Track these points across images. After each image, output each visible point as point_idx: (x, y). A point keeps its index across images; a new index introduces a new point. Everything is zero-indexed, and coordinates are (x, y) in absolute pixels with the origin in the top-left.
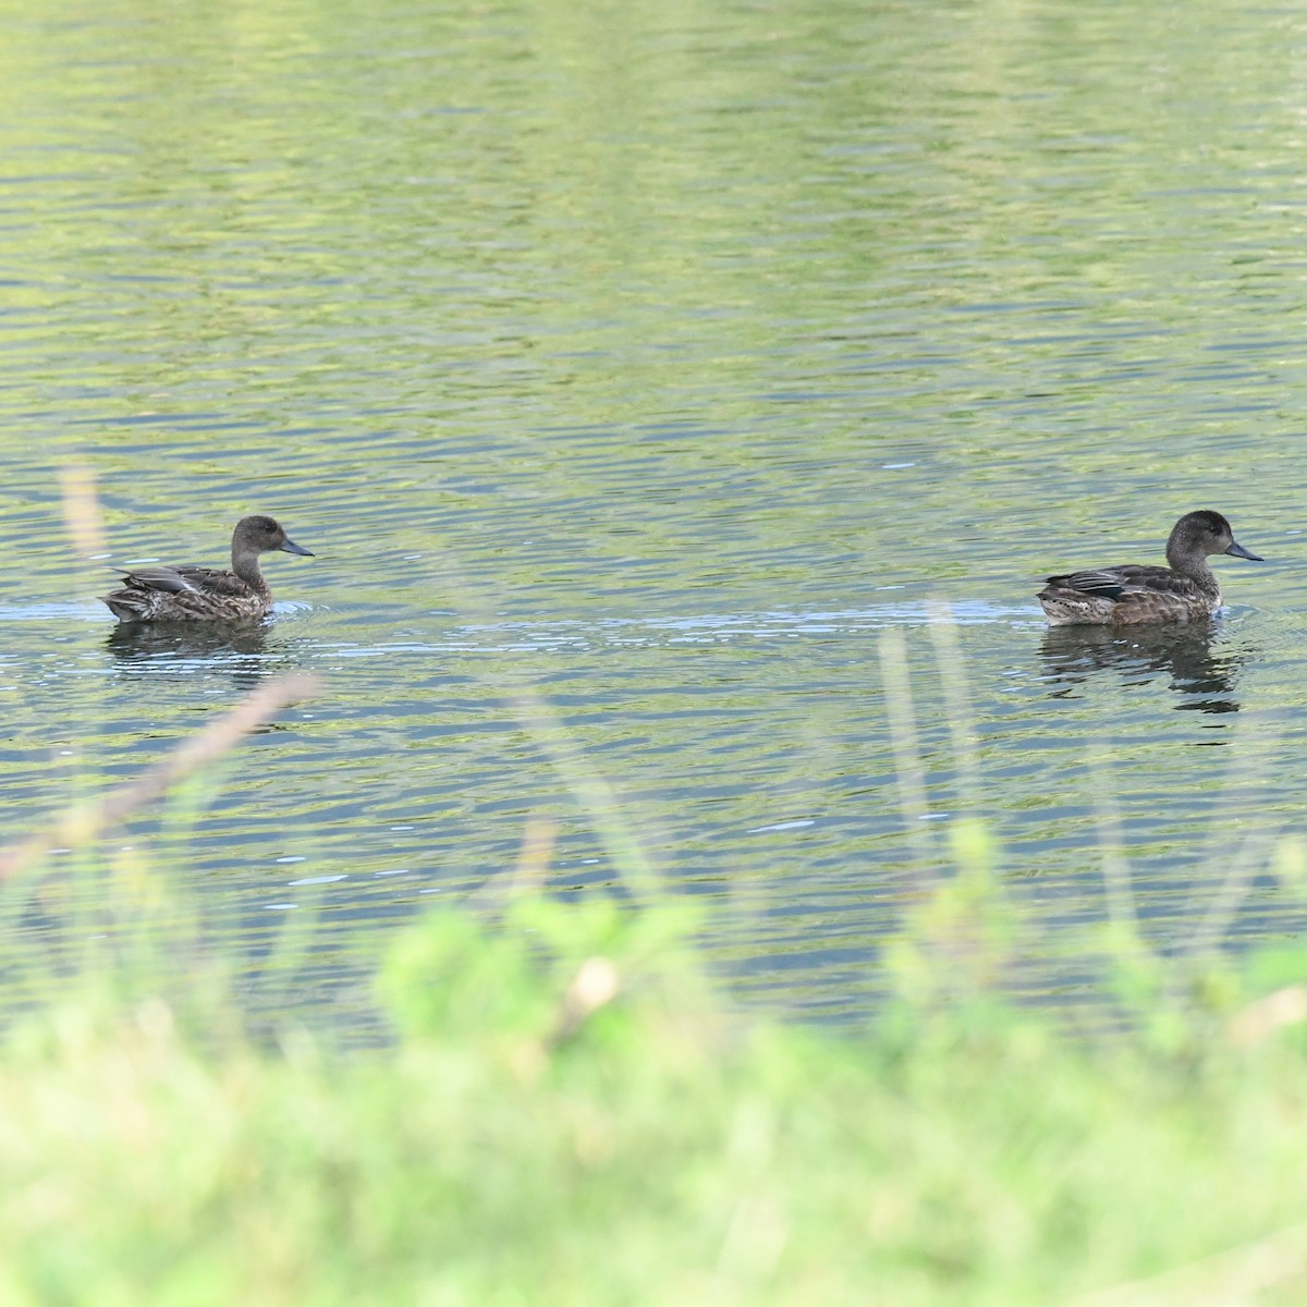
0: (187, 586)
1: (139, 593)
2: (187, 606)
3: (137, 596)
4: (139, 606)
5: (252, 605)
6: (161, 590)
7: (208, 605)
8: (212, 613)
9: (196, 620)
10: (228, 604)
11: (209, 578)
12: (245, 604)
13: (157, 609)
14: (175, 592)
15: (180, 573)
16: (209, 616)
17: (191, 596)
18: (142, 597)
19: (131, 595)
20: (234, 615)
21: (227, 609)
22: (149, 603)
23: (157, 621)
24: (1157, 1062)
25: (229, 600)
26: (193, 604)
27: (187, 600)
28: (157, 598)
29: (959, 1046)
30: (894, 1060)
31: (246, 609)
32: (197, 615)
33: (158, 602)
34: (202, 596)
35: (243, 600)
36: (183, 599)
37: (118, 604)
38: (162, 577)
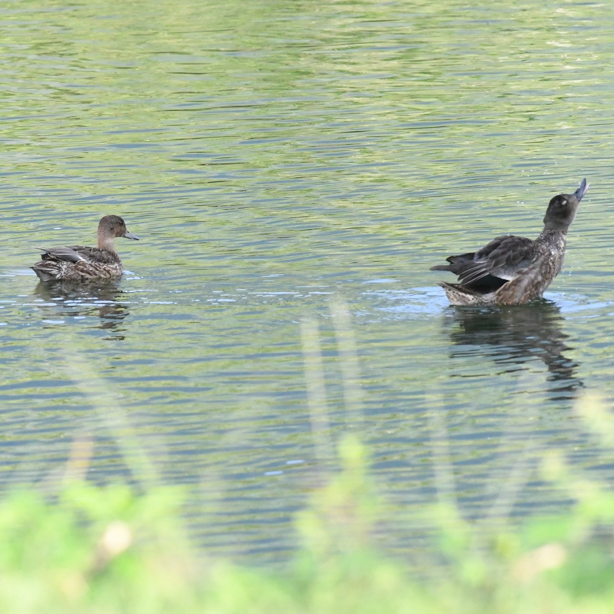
0: (80, 258)
1: (54, 263)
2: (82, 271)
3: (53, 265)
4: (54, 272)
5: (116, 269)
6: (65, 260)
7: (93, 269)
8: (96, 275)
9: (87, 279)
10: (104, 269)
11: (92, 253)
12: (112, 269)
13: (65, 273)
14: (74, 262)
15: (75, 250)
16: (94, 277)
17: (84, 264)
18: (55, 266)
20: (108, 276)
21: (105, 272)
22: (59, 269)
23: (65, 280)
25: (105, 266)
26: (85, 269)
27: (82, 267)
28: (64, 266)
31: (113, 271)
32: (88, 276)
33: (66, 269)
34: (90, 265)
35: (111, 266)
36: (79, 266)
37: (42, 271)
38: (65, 253)
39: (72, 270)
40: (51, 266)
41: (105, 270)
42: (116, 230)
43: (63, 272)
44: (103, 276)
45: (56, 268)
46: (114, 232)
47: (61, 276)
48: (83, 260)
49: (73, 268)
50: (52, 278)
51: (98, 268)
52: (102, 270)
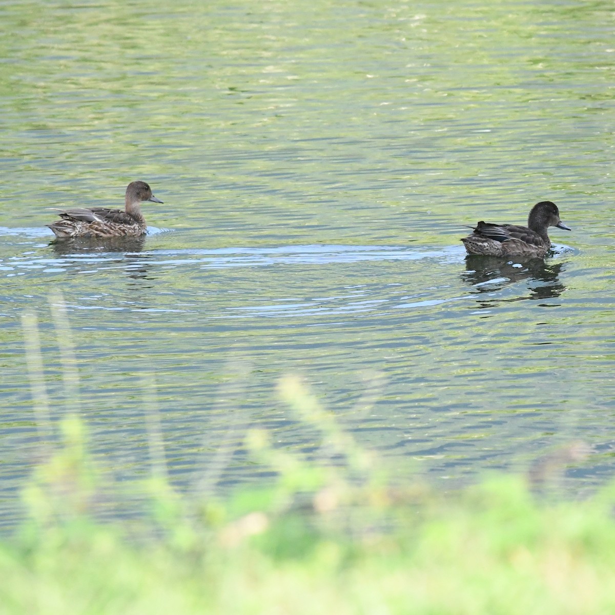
0: (96, 218)
1: (69, 222)
2: (96, 230)
3: (68, 224)
4: (69, 230)
5: (134, 229)
6: (81, 221)
7: (108, 229)
8: (110, 233)
9: (101, 237)
10: (119, 229)
11: (109, 214)
12: (130, 229)
13: (79, 231)
14: (90, 221)
15: (93, 211)
16: (108, 235)
17: (99, 224)
18: (70, 225)
19: (65, 223)
20: (124, 235)
21: (119, 231)
22: (74, 228)
23: (79, 237)
24: (178, 555)
25: (121, 226)
26: (100, 228)
27: (96, 226)
28: (79, 225)
29: (65, 545)
30: (27, 553)
31: (130, 231)
32: (102, 234)
33: (80, 228)
34: (105, 224)
35: (129, 226)
36: (94, 226)
37: (57, 229)
38: (83, 214)
39: (87, 229)
40: (66, 225)
41: (121, 230)
42: (142, 195)
43: (77, 231)
44: (117, 234)
45: (71, 227)
46: (140, 196)
47: (75, 234)
48: (98, 220)
49: (88, 227)
50: (67, 235)
51: (113, 228)
52: (117, 229)
